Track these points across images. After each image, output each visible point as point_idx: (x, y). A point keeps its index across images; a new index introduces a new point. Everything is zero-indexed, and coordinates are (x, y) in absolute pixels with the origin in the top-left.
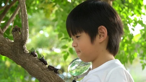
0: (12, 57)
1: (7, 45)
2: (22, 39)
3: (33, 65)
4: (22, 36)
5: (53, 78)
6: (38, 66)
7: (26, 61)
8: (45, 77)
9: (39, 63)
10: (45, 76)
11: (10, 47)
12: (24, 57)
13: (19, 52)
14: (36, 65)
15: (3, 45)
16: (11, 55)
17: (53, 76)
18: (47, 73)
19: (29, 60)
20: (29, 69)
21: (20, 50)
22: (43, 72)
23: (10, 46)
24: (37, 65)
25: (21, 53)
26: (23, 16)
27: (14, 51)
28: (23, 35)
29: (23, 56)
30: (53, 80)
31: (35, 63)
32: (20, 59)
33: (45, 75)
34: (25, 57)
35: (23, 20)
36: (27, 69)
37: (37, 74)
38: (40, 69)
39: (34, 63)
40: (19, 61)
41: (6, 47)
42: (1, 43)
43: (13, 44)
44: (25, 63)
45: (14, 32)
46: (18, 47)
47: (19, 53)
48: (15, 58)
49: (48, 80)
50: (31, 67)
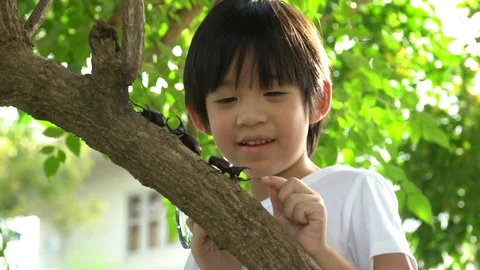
0: (79, 126)
1: (65, 85)
2: (125, 65)
3: (162, 154)
4: (126, 55)
5: (235, 197)
6: (180, 157)
7: (135, 139)
8: (206, 194)
9: (181, 146)
10: (207, 189)
11: (77, 91)
12: (127, 125)
13: (111, 108)
14: (174, 152)
15: (48, 83)
16: (79, 118)
18: (215, 182)
19: (147, 136)
20: (148, 165)
21: (114, 102)
22: (202, 177)
23: (73, 85)
24: (178, 155)
25: (119, 113)
27: (90, 104)
28: (130, 53)
29: (124, 121)
30: (238, 204)
31: (170, 146)
32: (117, 132)
33: (209, 185)
34: (134, 126)
36: (141, 164)
37: (176, 182)
38: (189, 166)
39: (165, 147)
41: (60, 88)
42: (42, 76)
44: (134, 144)
46: (109, 90)
47: (109, 110)
48: (94, 126)
49: (218, 203)
50: (158, 160)
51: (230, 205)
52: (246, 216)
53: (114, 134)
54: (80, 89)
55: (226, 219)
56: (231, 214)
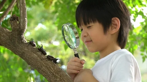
0: (10, 47)
1: (5, 35)
2: (20, 28)
3: (31, 55)
5: (52, 68)
7: (24, 51)
8: (44, 67)
9: (38, 53)
11: (8, 37)
12: (22, 47)
13: (17, 42)
16: (9, 45)
17: (52, 66)
18: (46, 63)
19: (27, 50)
20: (27, 59)
21: (18, 39)
22: (42, 62)
23: (7, 35)
24: (36, 55)
25: (19, 43)
26: (22, 5)
27: (11, 41)
28: (21, 24)
29: (21, 45)
30: (52, 70)
31: (34, 53)
33: (44, 65)
34: (24, 47)
35: (22, 8)
37: (35, 64)
38: (39, 59)
39: (32, 53)
40: (17, 50)
43: (11, 34)
44: (24, 53)
45: (12, 21)
46: (16, 36)
48: (13, 48)
49: (47, 70)
50: (30, 57)
51: (50, 71)
52: (55, 74)
53: (18, 49)
54: (9, 36)
55: (49, 75)
56: (50, 73)
